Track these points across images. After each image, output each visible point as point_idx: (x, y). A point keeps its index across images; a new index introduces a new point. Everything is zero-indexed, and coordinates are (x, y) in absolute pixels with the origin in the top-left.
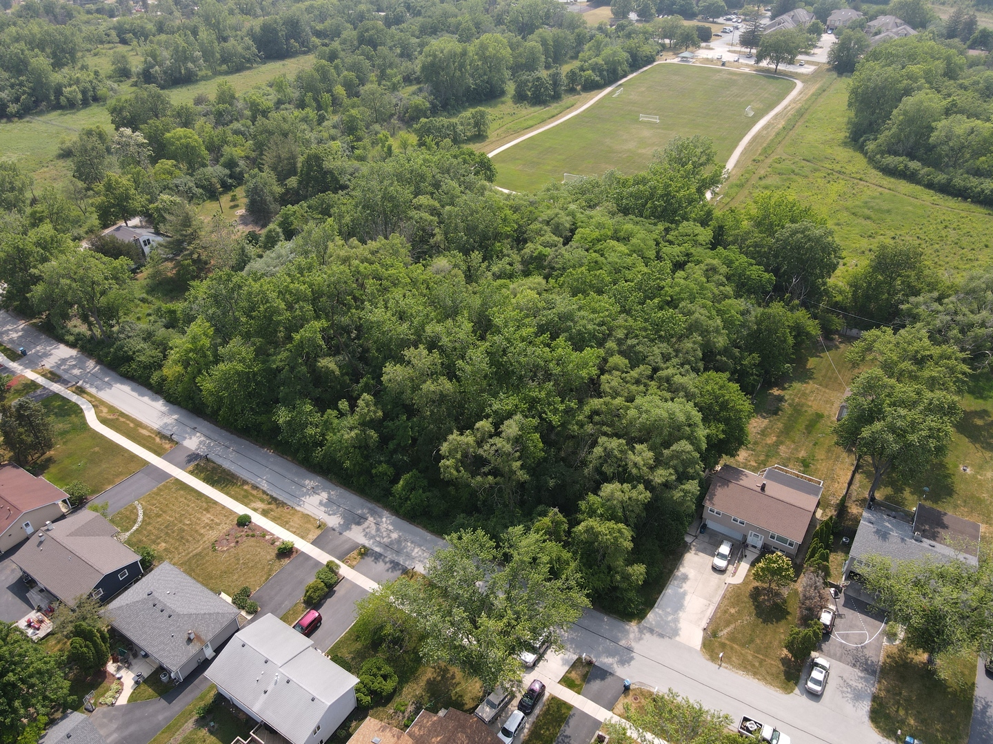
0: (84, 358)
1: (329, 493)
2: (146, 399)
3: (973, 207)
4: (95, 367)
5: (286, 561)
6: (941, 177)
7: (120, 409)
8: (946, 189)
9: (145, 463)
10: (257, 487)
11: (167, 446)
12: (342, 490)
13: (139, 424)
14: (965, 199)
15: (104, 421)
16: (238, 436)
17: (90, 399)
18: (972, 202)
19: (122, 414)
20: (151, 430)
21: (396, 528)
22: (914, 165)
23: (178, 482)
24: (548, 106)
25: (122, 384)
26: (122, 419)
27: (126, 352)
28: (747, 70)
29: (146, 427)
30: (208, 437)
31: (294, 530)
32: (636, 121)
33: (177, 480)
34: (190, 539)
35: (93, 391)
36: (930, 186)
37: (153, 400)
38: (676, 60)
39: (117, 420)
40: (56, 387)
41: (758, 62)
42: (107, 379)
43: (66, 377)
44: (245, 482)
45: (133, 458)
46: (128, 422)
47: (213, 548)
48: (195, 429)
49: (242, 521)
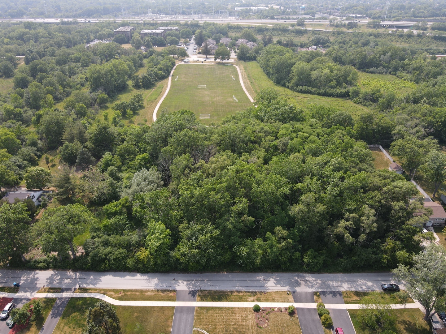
0: (64, 272)
1: (273, 278)
2: (128, 277)
3: (337, 99)
4: (76, 275)
5: (296, 316)
6: (322, 91)
7: (121, 289)
8: (325, 94)
9: (173, 308)
10: (240, 291)
11: (171, 294)
12: (277, 274)
13: (142, 291)
14: (333, 96)
15: (120, 299)
16: (202, 273)
17: (95, 291)
18: (337, 97)
19: (125, 291)
20: (152, 291)
21: (317, 278)
22: (310, 88)
23: (201, 308)
24: (153, 89)
25: (104, 276)
26: (129, 293)
27: (101, 257)
28: (213, 63)
29: (147, 291)
30: (188, 281)
31: (281, 301)
32: (196, 88)
33: (199, 307)
34: (244, 330)
35: (91, 286)
36: (319, 94)
37: (133, 276)
38: (183, 63)
39: (125, 295)
40: (65, 295)
41: (215, 60)
42: (92, 277)
43: (64, 286)
44: (232, 292)
45: (162, 308)
46: (134, 293)
47: (260, 328)
48: (174, 279)
49: (257, 309)
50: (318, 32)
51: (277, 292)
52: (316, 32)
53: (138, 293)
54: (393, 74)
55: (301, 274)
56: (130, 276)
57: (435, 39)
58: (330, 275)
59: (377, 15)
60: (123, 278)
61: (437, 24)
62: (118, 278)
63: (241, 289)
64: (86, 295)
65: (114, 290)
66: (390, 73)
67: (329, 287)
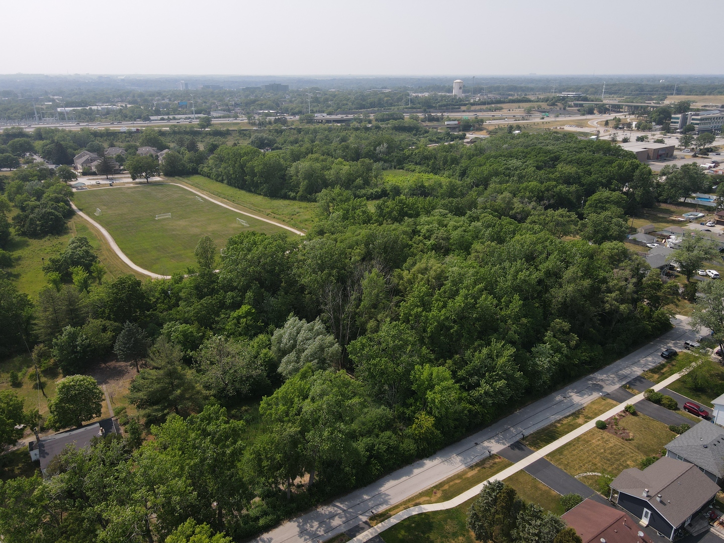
2: (416, 471)
5: (639, 413)
7: (428, 487)
10: (559, 420)
11: (497, 460)
17: (399, 509)
19: (436, 487)
20: (470, 469)
23: (551, 455)
25: (381, 486)
28: (132, 185)
29: (464, 473)
30: (492, 437)
31: (608, 408)
32: (156, 220)
33: (547, 455)
35: (383, 508)
37: (421, 466)
39: (444, 491)
40: (363, 537)
41: (134, 179)
42: (366, 497)
44: (553, 425)
45: (511, 479)
46: (451, 483)
47: (630, 440)
48: (476, 444)
49: (602, 426)
50: (248, 132)
51: (593, 403)
52: (245, 132)
53: (457, 481)
54: (399, 169)
55: (588, 377)
56: (417, 468)
57: (396, 130)
58: (611, 366)
59: (297, 110)
60: (412, 476)
61: (379, 115)
62: (404, 478)
63: (558, 417)
64: (393, 521)
65: (421, 495)
66: (395, 168)
67: (625, 377)
